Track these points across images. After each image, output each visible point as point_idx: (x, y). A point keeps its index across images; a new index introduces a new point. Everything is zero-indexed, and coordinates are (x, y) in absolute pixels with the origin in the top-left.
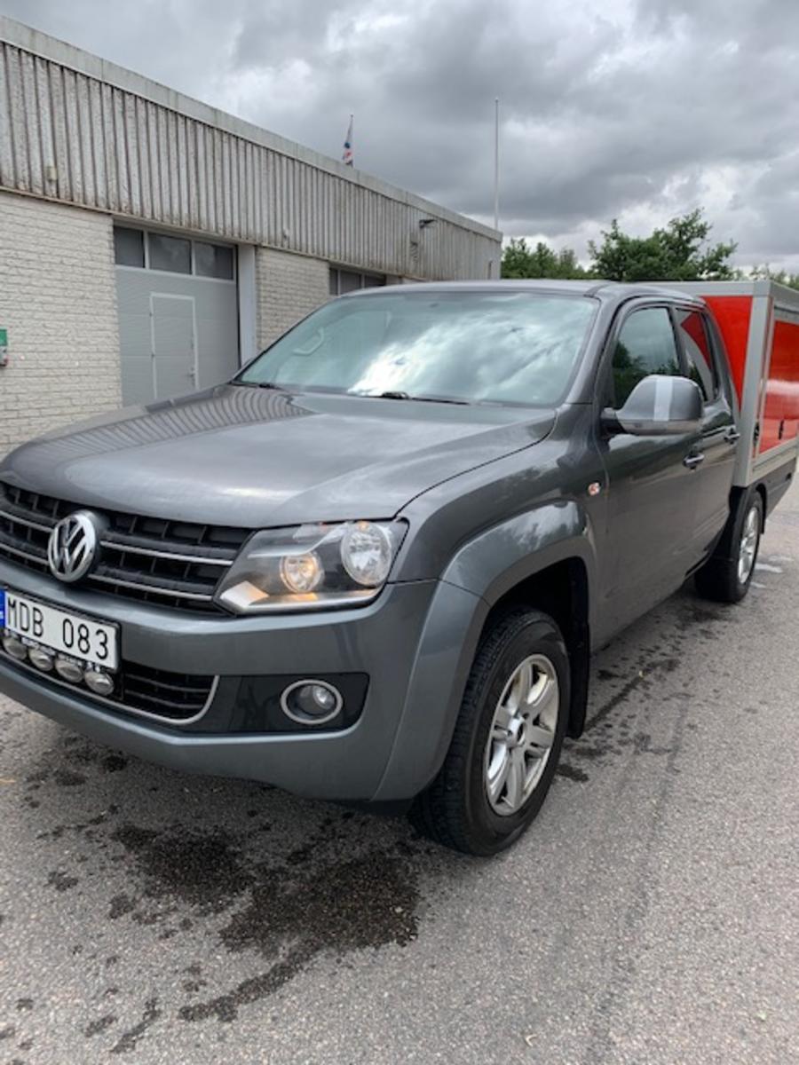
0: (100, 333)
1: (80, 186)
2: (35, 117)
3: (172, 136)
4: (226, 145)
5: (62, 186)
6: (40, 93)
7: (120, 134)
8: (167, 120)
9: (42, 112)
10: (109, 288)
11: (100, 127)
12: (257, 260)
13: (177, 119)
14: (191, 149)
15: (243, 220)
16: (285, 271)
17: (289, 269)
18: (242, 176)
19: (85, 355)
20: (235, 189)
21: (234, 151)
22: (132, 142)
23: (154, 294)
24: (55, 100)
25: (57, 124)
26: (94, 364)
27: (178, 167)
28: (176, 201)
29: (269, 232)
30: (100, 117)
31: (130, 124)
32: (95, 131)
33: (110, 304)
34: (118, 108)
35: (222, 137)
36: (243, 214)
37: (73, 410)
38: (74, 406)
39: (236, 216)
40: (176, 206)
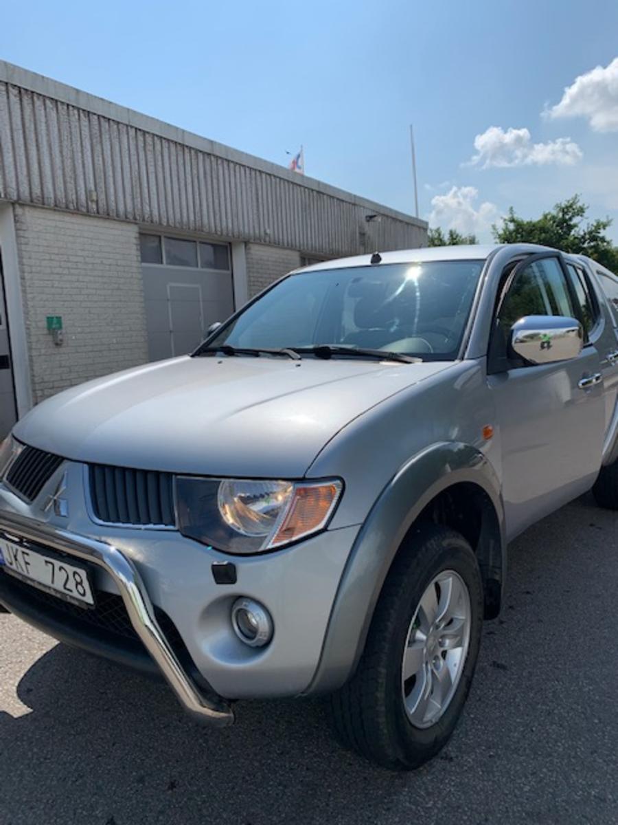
0: (131, 316)
1: (114, 204)
2: (80, 154)
3: (181, 162)
4: (220, 167)
5: (101, 205)
6: (83, 136)
7: (143, 162)
8: (176, 151)
9: (85, 150)
10: (137, 280)
11: (127, 159)
12: (247, 254)
13: (183, 149)
14: (195, 172)
15: (235, 224)
16: (268, 261)
18: (233, 189)
19: (121, 334)
20: (228, 200)
21: (226, 171)
22: (151, 169)
23: (170, 284)
24: (94, 141)
25: (96, 158)
26: (128, 340)
27: (186, 185)
28: (185, 211)
29: (254, 230)
30: (127, 152)
31: (150, 156)
32: (124, 162)
33: (138, 293)
34: (141, 144)
35: (217, 161)
36: (235, 219)
39: (230, 221)
40: (185, 215)
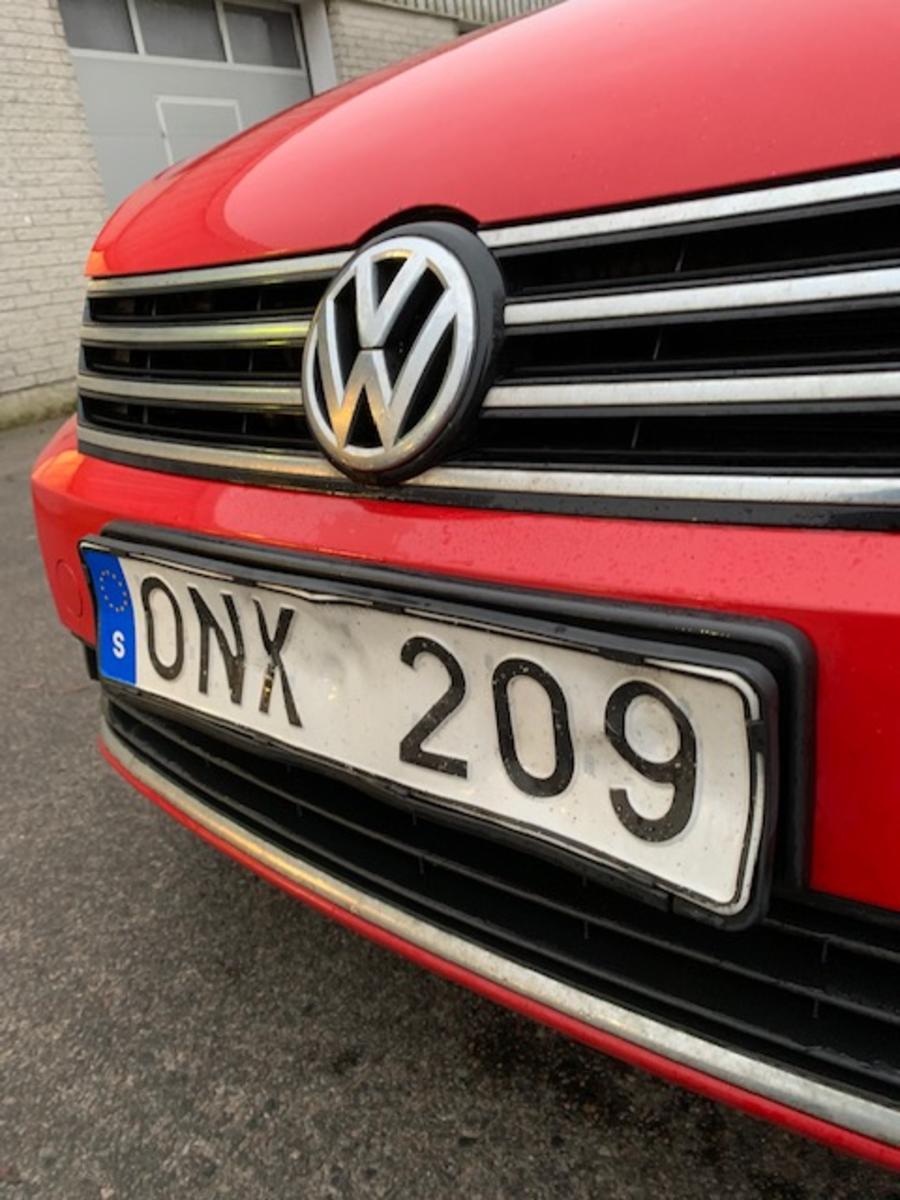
0: (60, 164)
10: (61, 82)
12: (331, 24)
16: (381, 41)
17: (387, 37)
19: (40, 205)
23: (163, 99)
26: (61, 218)
33: (70, 111)
37: (36, 300)
38: (38, 293)
